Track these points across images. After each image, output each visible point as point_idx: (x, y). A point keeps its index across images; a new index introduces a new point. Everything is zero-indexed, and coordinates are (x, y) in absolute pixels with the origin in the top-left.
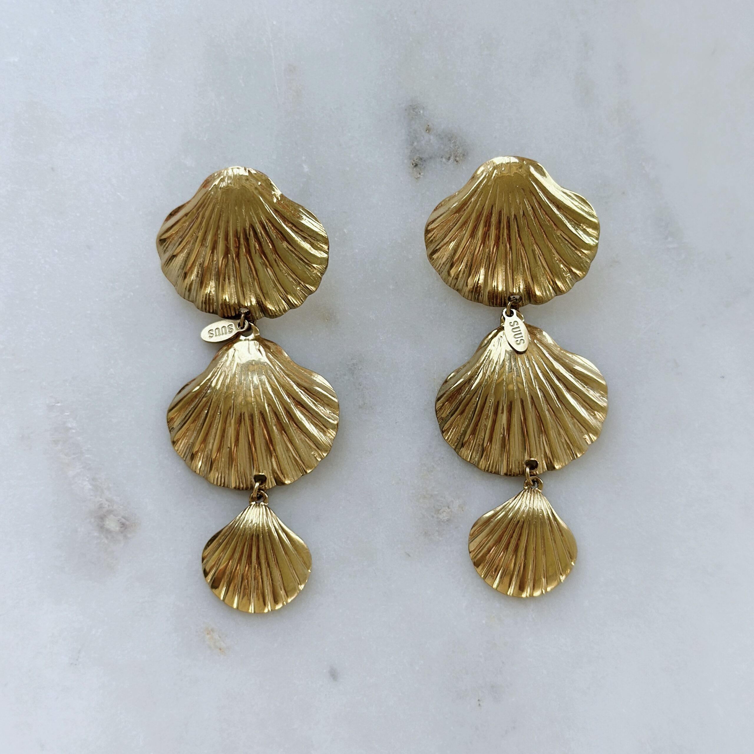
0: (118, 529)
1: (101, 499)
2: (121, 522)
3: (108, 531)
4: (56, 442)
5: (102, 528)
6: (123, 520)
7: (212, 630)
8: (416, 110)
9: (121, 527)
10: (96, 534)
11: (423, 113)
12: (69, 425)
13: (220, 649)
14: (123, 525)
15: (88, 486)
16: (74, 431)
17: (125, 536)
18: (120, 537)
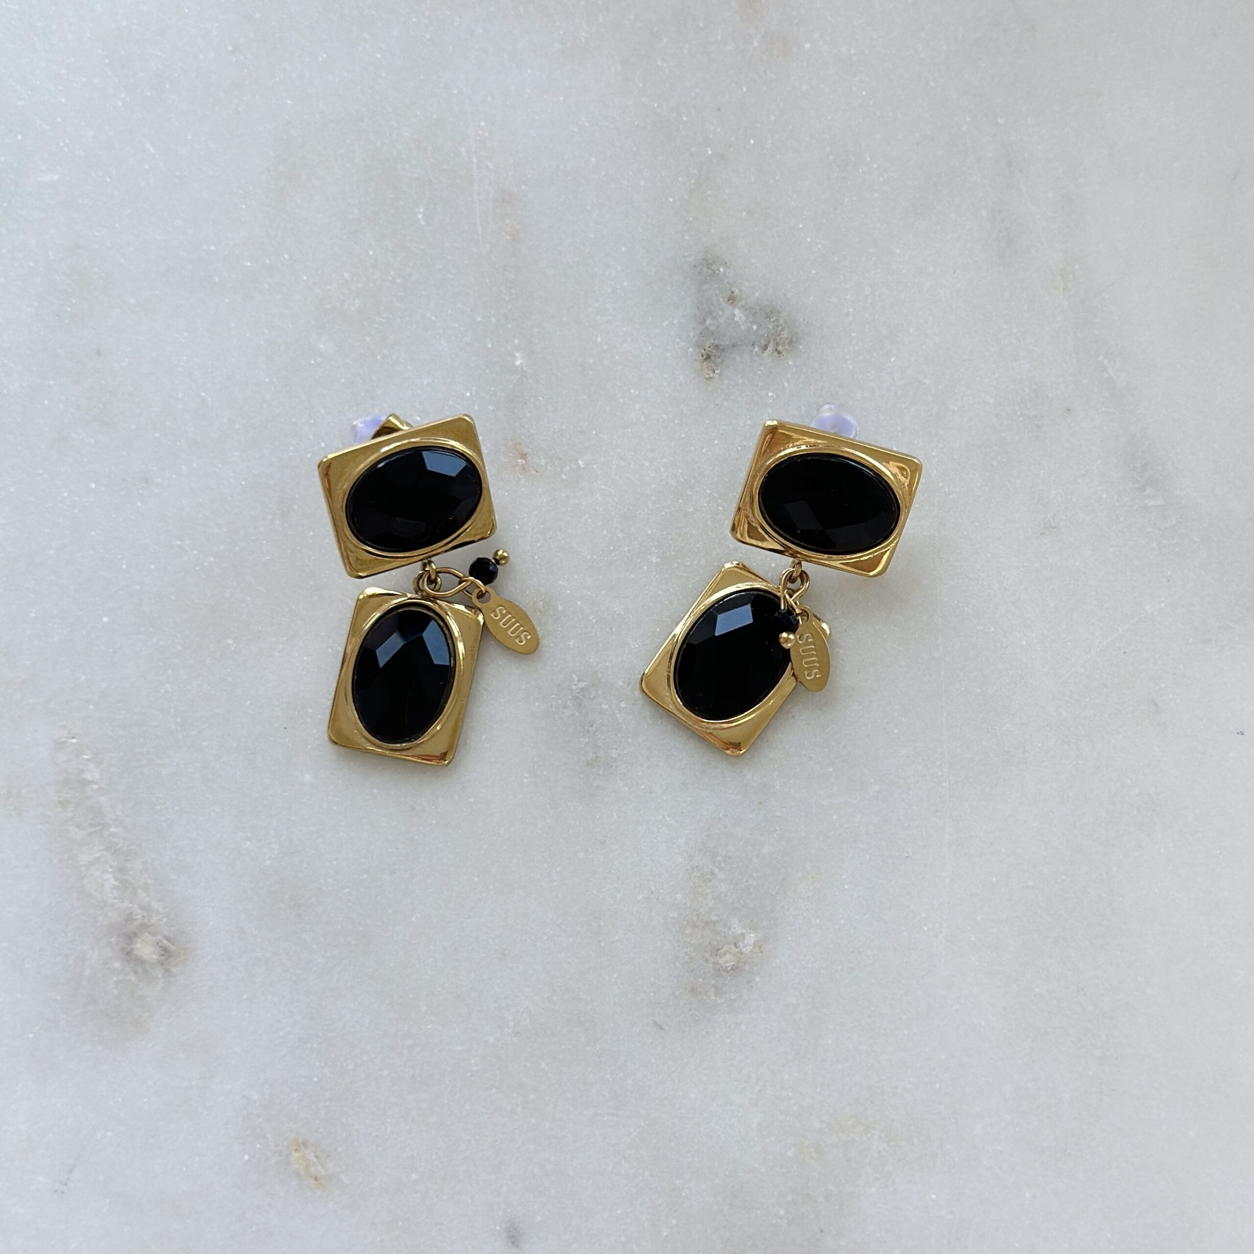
0: (155, 957)
1: (130, 905)
2: (161, 947)
3: (140, 961)
5: (128, 955)
7: (303, 1144)
8: (714, 267)
10: (117, 965)
11: (725, 271)
13: (316, 1180)
14: (165, 951)
15: (110, 880)
16: (95, 787)
17: (167, 971)
18: (159, 972)
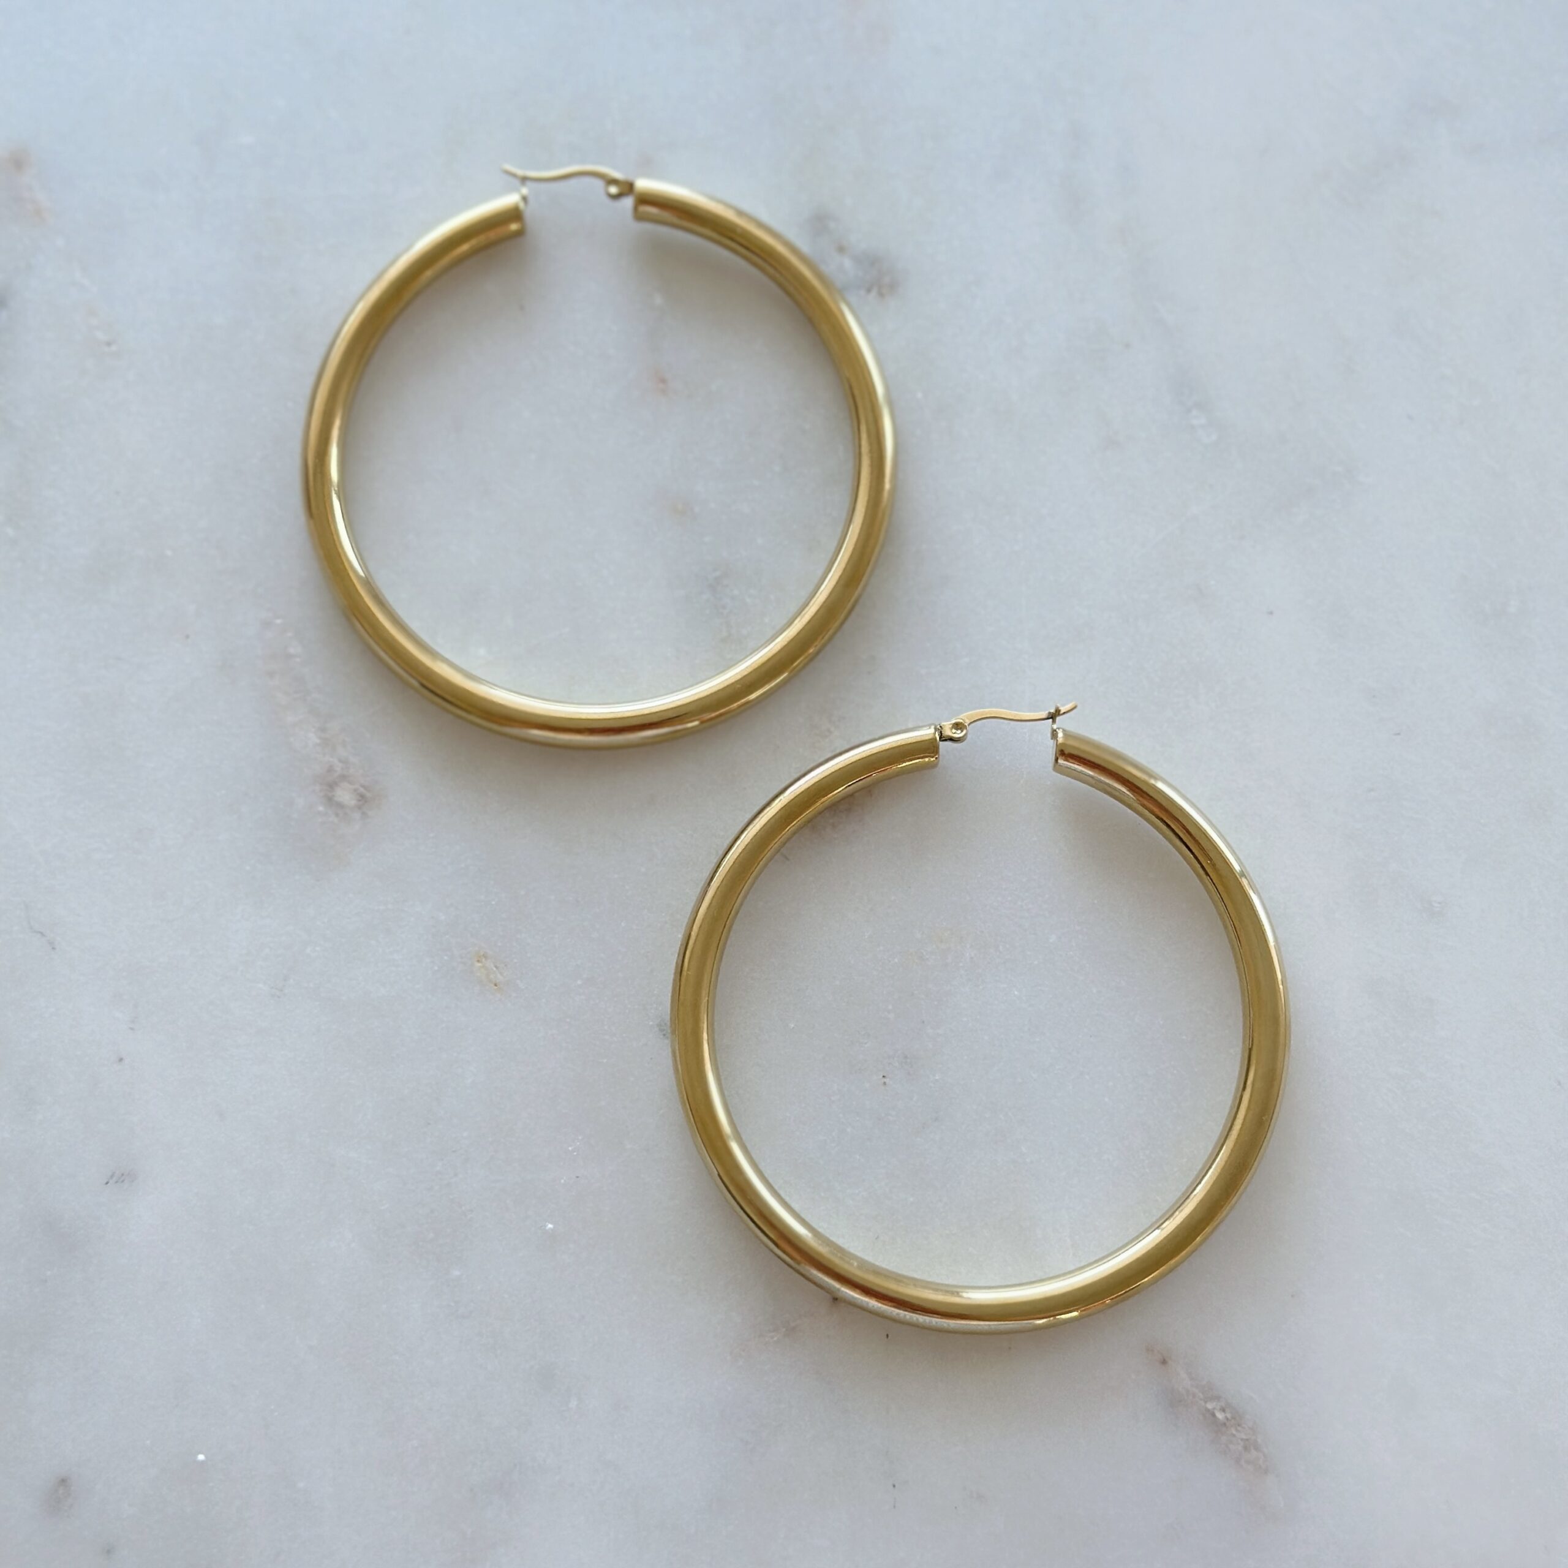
0: (353, 803)
1: (331, 759)
2: (358, 794)
3: (340, 806)
5: (330, 801)
6: (362, 790)
7: (485, 956)
8: (825, 222)
9: (360, 800)
10: (321, 808)
11: (835, 226)
12: (292, 651)
13: (496, 985)
14: (362, 797)
15: (313, 738)
16: (298, 660)
17: (364, 814)
18: (357, 815)
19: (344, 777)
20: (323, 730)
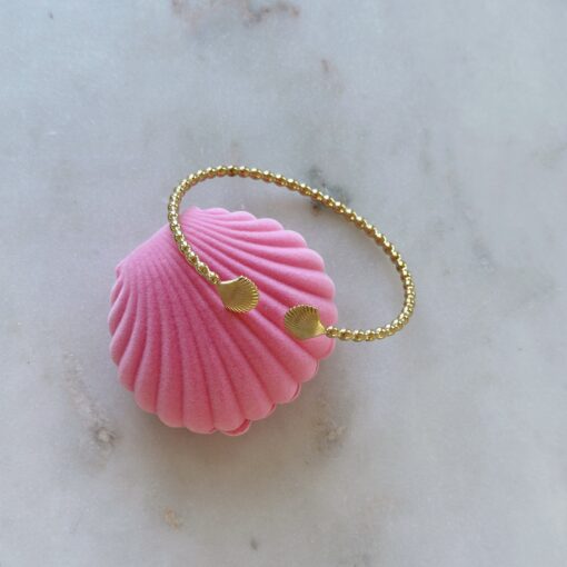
0: (107, 440)
1: (97, 420)
3: (101, 441)
4: (68, 380)
6: (111, 434)
7: (170, 512)
8: (316, 173)
9: (110, 439)
10: (92, 443)
11: (320, 175)
14: (111, 437)
15: (88, 410)
16: (81, 373)
17: (113, 445)
18: (109, 446)
19: (103, 428)
20: (93, 406)
